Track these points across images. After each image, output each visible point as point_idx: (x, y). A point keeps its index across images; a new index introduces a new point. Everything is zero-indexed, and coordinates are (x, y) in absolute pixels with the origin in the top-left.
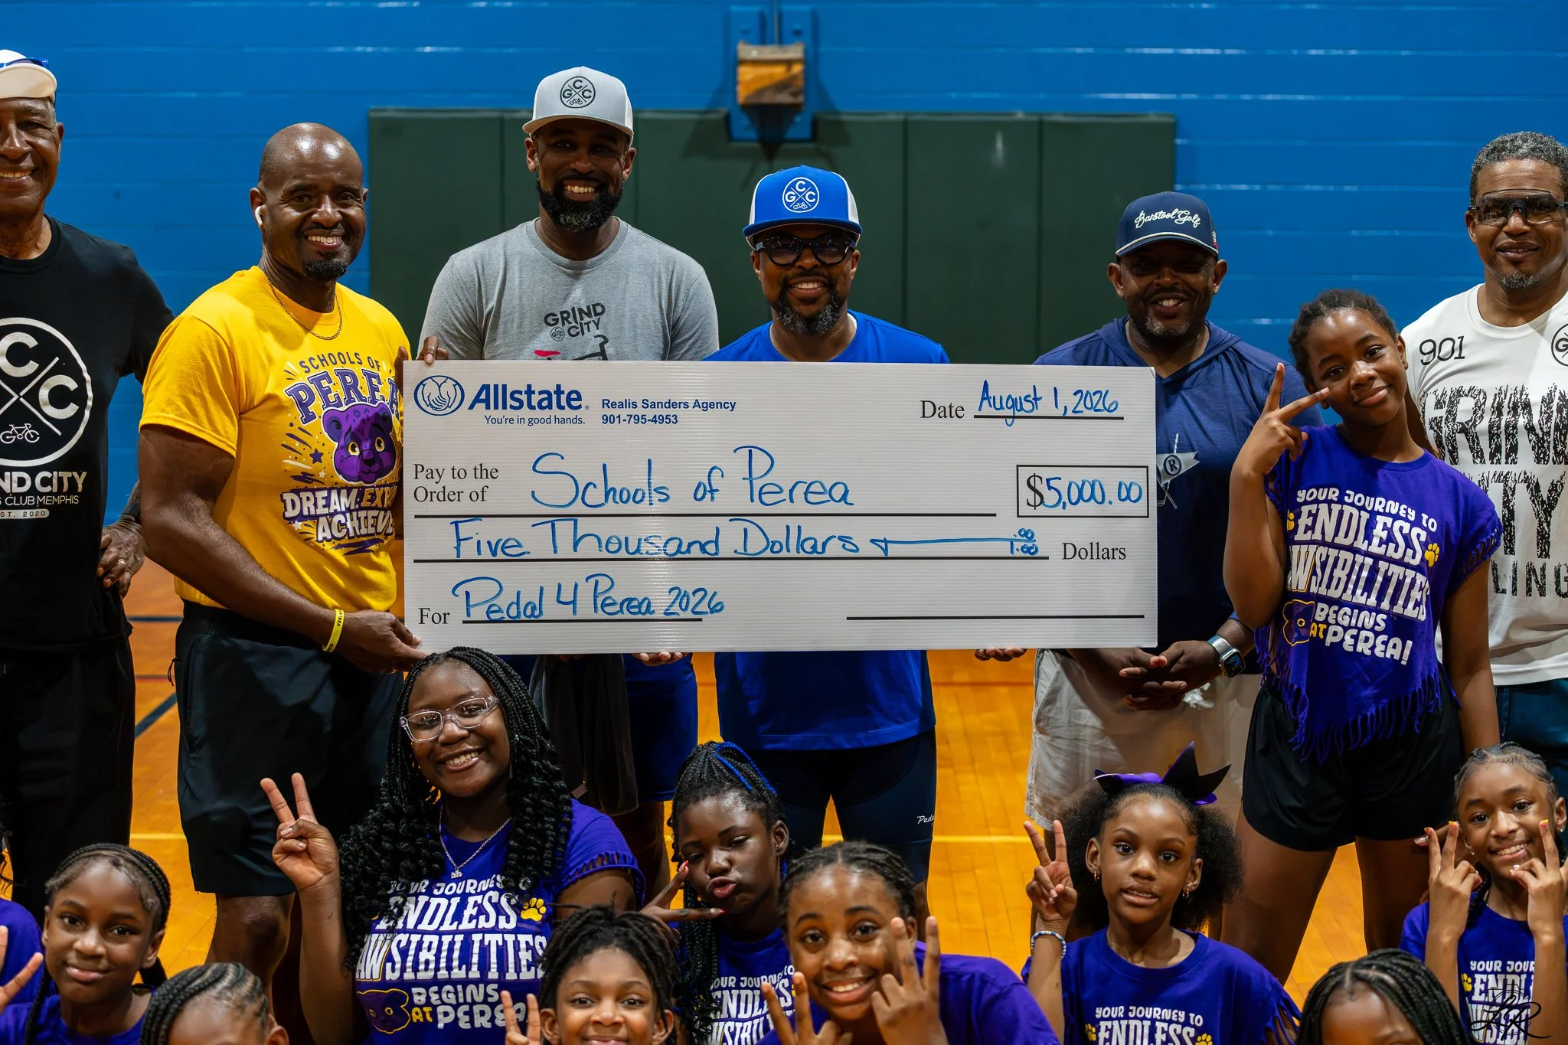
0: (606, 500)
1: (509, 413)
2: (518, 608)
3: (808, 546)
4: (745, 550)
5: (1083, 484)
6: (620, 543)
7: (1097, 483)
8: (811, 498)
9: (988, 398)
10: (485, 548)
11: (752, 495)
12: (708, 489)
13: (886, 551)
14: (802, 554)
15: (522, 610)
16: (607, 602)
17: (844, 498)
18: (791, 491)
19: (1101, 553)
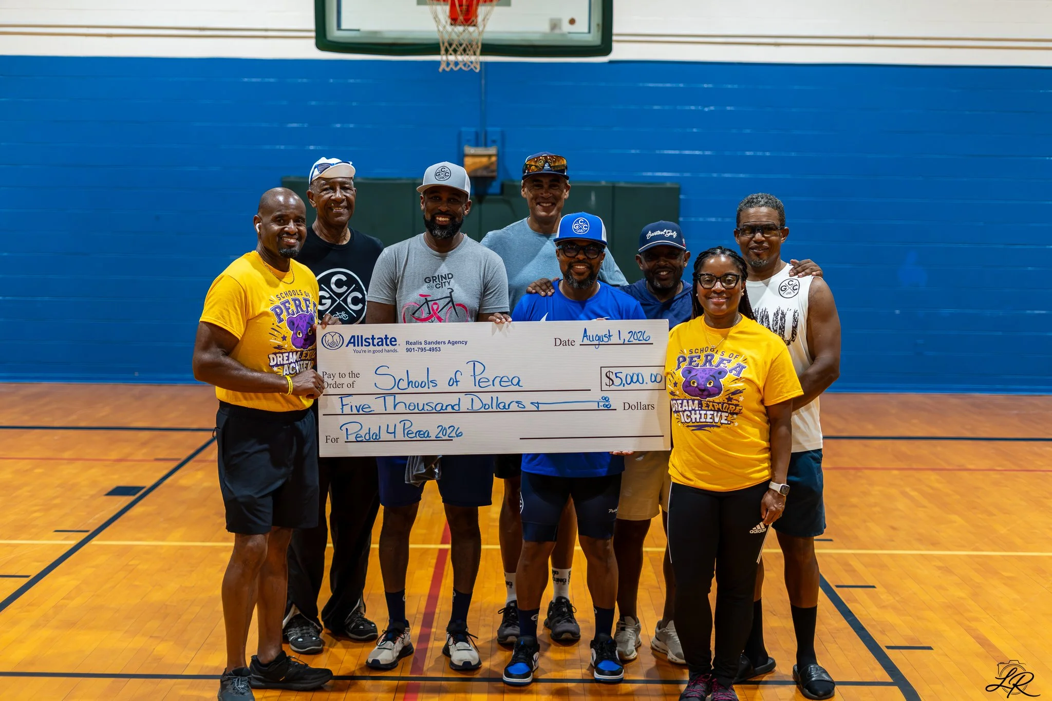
0: (408, 387)
1: (364, 348)
2: (369, 436)
3: (501, 406)
4: (472, 408)
5: (633, 376)
6: (415, 406)
7: (640, 374)
8: (502, 383)
9: (586, 336)
10: (354, 408)
11: (475, 383)
12: (455, 381)
13: (538, 407)
14: (499, 410)
15: (371, 436)
16: (409, 432)
17: (518, 383)
18: (493, 381)
19: (642, 407)
